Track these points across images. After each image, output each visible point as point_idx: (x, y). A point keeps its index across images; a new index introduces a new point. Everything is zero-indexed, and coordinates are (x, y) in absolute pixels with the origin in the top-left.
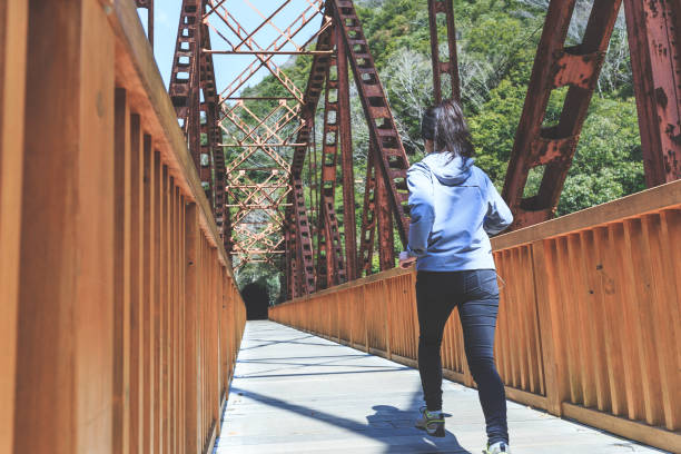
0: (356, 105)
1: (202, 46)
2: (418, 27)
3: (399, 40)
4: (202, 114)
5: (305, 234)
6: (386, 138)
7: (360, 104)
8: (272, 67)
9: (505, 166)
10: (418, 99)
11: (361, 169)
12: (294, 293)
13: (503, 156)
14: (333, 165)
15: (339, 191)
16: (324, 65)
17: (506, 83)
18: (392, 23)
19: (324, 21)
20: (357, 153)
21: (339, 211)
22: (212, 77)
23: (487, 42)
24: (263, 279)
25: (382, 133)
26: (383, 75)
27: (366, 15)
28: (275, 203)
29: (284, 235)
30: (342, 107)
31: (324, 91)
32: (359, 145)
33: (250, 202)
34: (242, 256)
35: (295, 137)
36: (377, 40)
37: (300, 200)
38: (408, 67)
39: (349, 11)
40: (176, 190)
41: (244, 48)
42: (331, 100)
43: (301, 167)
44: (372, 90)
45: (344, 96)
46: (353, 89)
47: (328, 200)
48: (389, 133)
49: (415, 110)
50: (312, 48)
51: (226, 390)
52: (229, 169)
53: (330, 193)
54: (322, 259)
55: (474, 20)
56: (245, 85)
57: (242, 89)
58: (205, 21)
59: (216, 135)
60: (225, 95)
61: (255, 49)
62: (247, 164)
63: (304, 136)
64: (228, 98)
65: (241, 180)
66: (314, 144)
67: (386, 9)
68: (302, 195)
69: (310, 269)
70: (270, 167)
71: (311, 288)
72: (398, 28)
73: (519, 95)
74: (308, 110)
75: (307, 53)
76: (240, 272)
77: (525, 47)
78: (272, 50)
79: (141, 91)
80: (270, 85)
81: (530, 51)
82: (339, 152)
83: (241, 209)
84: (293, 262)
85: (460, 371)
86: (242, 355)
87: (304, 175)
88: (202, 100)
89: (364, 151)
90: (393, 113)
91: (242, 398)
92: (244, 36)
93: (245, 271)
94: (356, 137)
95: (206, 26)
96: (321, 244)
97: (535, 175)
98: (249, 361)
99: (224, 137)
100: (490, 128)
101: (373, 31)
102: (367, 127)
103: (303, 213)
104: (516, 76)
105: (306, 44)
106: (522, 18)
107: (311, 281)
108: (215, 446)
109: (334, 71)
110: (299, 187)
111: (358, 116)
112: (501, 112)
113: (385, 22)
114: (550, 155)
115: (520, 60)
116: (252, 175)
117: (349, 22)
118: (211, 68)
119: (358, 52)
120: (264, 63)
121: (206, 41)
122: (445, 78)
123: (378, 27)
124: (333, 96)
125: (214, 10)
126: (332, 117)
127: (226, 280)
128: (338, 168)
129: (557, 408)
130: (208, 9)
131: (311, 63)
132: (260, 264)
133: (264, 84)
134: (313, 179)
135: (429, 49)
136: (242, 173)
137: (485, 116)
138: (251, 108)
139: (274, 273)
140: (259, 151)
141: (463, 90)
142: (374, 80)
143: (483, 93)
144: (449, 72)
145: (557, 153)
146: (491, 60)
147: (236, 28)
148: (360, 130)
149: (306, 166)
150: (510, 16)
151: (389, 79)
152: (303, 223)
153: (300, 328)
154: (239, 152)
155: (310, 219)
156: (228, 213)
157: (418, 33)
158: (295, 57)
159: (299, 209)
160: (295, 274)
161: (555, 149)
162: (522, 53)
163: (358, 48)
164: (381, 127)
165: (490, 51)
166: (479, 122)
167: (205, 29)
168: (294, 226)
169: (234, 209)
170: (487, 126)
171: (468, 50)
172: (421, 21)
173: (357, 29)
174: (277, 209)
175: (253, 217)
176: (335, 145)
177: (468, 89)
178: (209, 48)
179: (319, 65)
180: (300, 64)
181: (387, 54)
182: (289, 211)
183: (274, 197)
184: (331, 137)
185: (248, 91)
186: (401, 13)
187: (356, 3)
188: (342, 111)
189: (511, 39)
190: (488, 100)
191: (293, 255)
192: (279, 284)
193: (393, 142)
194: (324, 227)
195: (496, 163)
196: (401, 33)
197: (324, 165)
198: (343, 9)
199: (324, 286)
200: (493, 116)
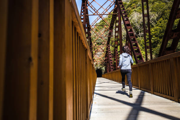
0: (123, 26)
1: (86, 14)
2: (138, 6)
3: (133, 10)
4: (87, 30)
5: (111, 57)
7: (124, 26)
8: (102, 18)
9: (161, 40)
10: (138, 24)
11: (124, 42)
12: (108, 71)
13: (160, 38)
14: (117, 41)
15: (119, 47)
16: (115, 17)
17: (161, 19)
18: (132, 6)
19: (115, 6)
21: (119, 52)
22: (89, 21)
23: (156, 9)
24: (101, 68)
25: (129, 33)
26: (129, 18)
27: (125, 4)
28: (103, 50)
29: (106, 57)
30: (119, 27)
31: (115, 23)
32: (124, 36)
33: (97, 50)
34: (96, 62)
35: (108, 34)
36: (128, 10)
37: (109, 49)
38: (136, 16)
40: (83, 46)
41: (96, 14)
42: (117, 25)
43: (109, 41)
44: (127, 22)
45: (120, 24)
46: (122, 22)
47: (116, 49)
48: (131, 33)
49: (138, 27)
51: (94, 93)
52: (93, 42)
53: (117, 47)
54: (115, 63)
55: (153, 4)
56: (96, 23)
57: (95, 24)
58: (87, 8)
59: (89, 34)
60: (92, 25)
61: (99, 14)
62: (97, 41)
63: (110, 34)
65: (96, 45)
66: (113, 36)
67: (130, 2)
69: (112, 65)
70: (102, 42)
71: (112, 70)
72: (133, 7)
73: (165, 22)
74: (111, 28)
75: (111, 14)
76: (95, 66)
78: (103, 14)
79: (77, 21)
80: (102, 22)
81: (168, 11)
82: (119, 38)
83: (95, 52)
84: (108, 64)
85: (150, 90)
86: (96, 85)
87: (110, 44)
88: (86, 26)
89: (125, 37)
90: (132, 28)
91: (97, 95)
92: (96, 11)
93: (97, 66)
94: (123, 34)
95: (87, 9)
96: (114, 60)
97: (170, 42)
98: (98, 87)
99: (91, 35)
100: (157, 31)
101: (127, 8)
102: (126, 32)
104: (164, 17)
105: (111, 12)
106: (166, 2)
107: (112, 68)
108: (92, 106)
109: (117, 18)
110: (109, 46)
111: (123, 29)
112: (160, 26)
113: (130, 6)
114: (174, 36)
115: (165, 13)
116: (98, 44)
117: (121, 6)
118: (88, 19)
119: (123, 13)
121: (87, 13)
122: (146, 18)
124: (117, 24)
125: (89, 5)
126: (117, 29)
127: (93, 68)
128: (119, 41)
129: (177, 100)
130: (88, 5)
131: (112, 17)
132: (100, 64)
133: (100, 22)
134: (112, 44)
135: (141, 12)
136: (96, 43)
137: (155, 28)
138: (97, 28)
139: (103, 66)
140: (100, 38)
141: (150, 21)
142: (127, 20)
144: (147, 17)
145: (176, 36)
146: (157, 14)
147: (94, 9)
148: (124, 32)
149: (111, 41)
150: (163, 2)
151: (131, 20)
152: (110, 55)
153: (110, 79)
154: (95, 38)
155: (112, 54)
156: (92, 53)
157: (138, 8)
158: (108, 15)
159: (109, 51)
160: (108, 67)
161: (176, 35)
162: (166, 11)
164: (129, 31)
165: (157, 11)
167: (87, 10)
168: (108, 55)
170: (156, 30)
171: (151, 11)
172: (139, 5)
173: (123, 7)
174: (104, 52)
175: (98, 53)
176: (118, 36)
177: (151, 21)
179: (114, 17)
180: (109, 17)
181: (130, 13)
182: (107, 52)
184: (117, 34)
185: (97, 24)
186: (134, 3)
187: (123, 2)
189: (163, 8)
190: (156, 23)
191: (108, 62)
192: (104, 69)
193: (132, 35)
194: (115, 56)
197: (115, 41)
198: (120, 3)
199: (115, 70)
200: (158, 27)
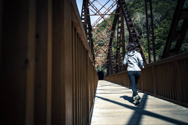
1: (87, 14)
2: (141, 6)
3: (136, 10)
4: (88, 30)
5: (113, 59)
6: (133, 35)
7: (127, 27)
8: (104, 18)
9: (165, 42)
10: (141, 25)
11: (127, 43)
12: (110, 74)
13: (164, 39)
14: (120, 42)
15: (121, 49)
16: (118, 17)
17: (165, 20)
18: (135, 6)
19: (117, 6)
20: (126, 39)
21: (121, 54)
22: (90, 21)
23: (160, 9)
24: (102, 70)
25: (132, 34)
26: (132, 19)
27: (128, 4)
29: (107, 59)
30: (122, 28)
31: (117, 24)
32: (126, 37)
33: (99, 52)
34: (97, 65)
35: (110, 35)
36: (131, 10)
37: (111, 51)
38: (139, 17)
39: (124, 3)
40: (84, 47)
41: (98, 14)
42: (119, 26)
43: (112, 43)
44: (130, 23)
45: (123, 25)
46: (125, 23)
47: (118, 51)
49: (141, 28)
50: (114, 13)
51: (95, 96)
52: (94, 43)
53: (119, 49)
54: (117, 65)
55: (156, 4)
57: (97, 24)
58: (88, 8)
59: (91, 35)
60: (93, 26)
61: (100, 14)
62: (98, 42)
63: (112, 35)
64: (94, 26)
65: (97, 46)
66: (115, 37)
67: (133, 2)
68: (112, 50)
69: (114, 68)
70: (104, 43)
71: (114, 72)
72: (136, 7)
73: (169, 23)
74: (113, 28)
75: (113, 14)
76: (97, 68)
77: (170, 10)
78: (104, 14)
79: (77, 22)
80: (104, 23)
81: (172, 11)
82: (121, 39)
83: (97, 53)
84: (110, 66)
85: (153, 93)
86: (98, 88)
87: (112, 45)
88: (88, 27)
89: (127, 39)
90: (135, 29)
91: (99, 98)
92: (98, 11)
94: (125, 35)
96: (117, 62)
97: (174, 44)
98: (99, 90)
99: (93, 36)
100: (161, 32)
101: (130, 8)
102: (128, 33)
103: (112, 54)
104: (168, 18)
106: (170, 3)
107: (114, 71)
108: (93, 109)
109: (120, 19)
110: (111, 48)
111: (126, 30)
112: (164, 27)
113: (133, 6)
114: (178, 38)
115: (169, 14)
116: (100, 45)
117: (124, 6)
118: (89, 19)
119: (126, 13)
120: (102, 17)
122: (149, 19)
123: (131, 7)
124: (120, 25)
126: (119, 30)
127: (95, 70)
128: (121, 43)
130: (89, 4)
131: (114, 17)
132: (102, 67)
133: (102, 22)
134: (115, 46)
135: (145, 12)
136: (97, 44)
137: (159, 29)
138: (99, 29)
139: (105, 69)
140: (101, 39)
142: (130, 20)
143: (159, 22)
144: (150, 17)
145: (180, 37)
146: (161, 14)
147: (95, 9)
148: (127, 33)
149: (113, 43)
150: (167, 2)
151: (134, 20)
152: (112, 56)
153: (112, 82)
154: (96, 39)
155: (114, 55)
156: (94, 54)
157: (142, 8)
160: (110, 69)
162: (170, 12)
163: (126, 12)
164: (132, 32)
165: (161, 12)
166: (158, 30)
167: (88, 9)
168: (110, 57)
169: (95, 53)
171: (155, 12)
173: (126, 7)
174: (106, 53)
175: (100, 55)
176: (120, 37)
177: (155, 22)
178: (89, 14)
179: (116, 17)
180: (111, 17)
181: (133, 14)
182: (109, 54)
183: (105, 50)
184: (119, 35)
185: (98, 24)
186: (137, 3)
187: (125, 1)
188: (122, 29)
189: (167, 8)
190: (160, 24)
191: (110, 64)
192: (106, 71)
193: (135, 36)
194: (117, 58)
195: (162, 41)
196: (137, 8)
197: (118, 42)
198: (122, 3)
199: (118, 72)
200: (162, 29)
